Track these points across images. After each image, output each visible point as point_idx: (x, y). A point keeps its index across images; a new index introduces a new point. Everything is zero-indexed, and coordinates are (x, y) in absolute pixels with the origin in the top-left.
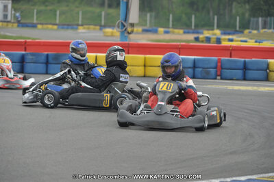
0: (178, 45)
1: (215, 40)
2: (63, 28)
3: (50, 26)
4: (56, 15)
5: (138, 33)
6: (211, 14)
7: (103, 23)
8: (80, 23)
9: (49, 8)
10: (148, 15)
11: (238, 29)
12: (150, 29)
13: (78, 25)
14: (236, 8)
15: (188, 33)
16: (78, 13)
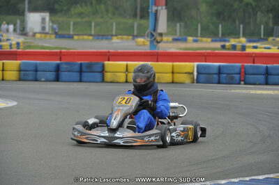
0: (204, 53)
1: (240, 47)
2: (98, 39)
3: (86, 37)
4: (91, 26)
5: (168, 42)
6: (237, 22)
7: (135, 33)
8: (114, 33)
9: (84, 20)
10: (178, 25)
11: (262, 36)
12: (180, 38)
13: (112, 35)
14: (260, 17)
15: (216, 41)
16: (112, 24)
